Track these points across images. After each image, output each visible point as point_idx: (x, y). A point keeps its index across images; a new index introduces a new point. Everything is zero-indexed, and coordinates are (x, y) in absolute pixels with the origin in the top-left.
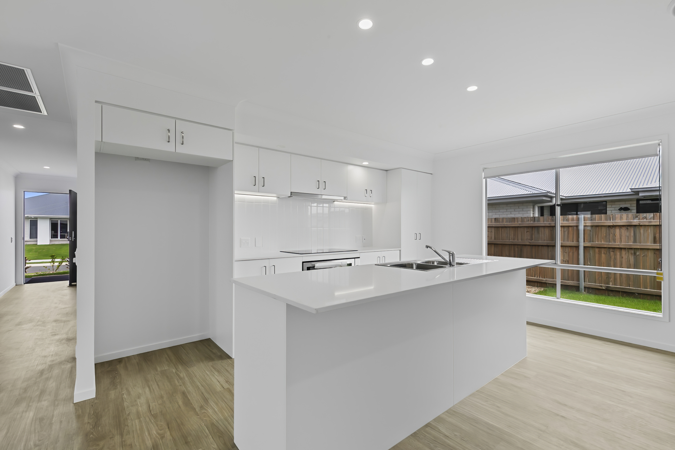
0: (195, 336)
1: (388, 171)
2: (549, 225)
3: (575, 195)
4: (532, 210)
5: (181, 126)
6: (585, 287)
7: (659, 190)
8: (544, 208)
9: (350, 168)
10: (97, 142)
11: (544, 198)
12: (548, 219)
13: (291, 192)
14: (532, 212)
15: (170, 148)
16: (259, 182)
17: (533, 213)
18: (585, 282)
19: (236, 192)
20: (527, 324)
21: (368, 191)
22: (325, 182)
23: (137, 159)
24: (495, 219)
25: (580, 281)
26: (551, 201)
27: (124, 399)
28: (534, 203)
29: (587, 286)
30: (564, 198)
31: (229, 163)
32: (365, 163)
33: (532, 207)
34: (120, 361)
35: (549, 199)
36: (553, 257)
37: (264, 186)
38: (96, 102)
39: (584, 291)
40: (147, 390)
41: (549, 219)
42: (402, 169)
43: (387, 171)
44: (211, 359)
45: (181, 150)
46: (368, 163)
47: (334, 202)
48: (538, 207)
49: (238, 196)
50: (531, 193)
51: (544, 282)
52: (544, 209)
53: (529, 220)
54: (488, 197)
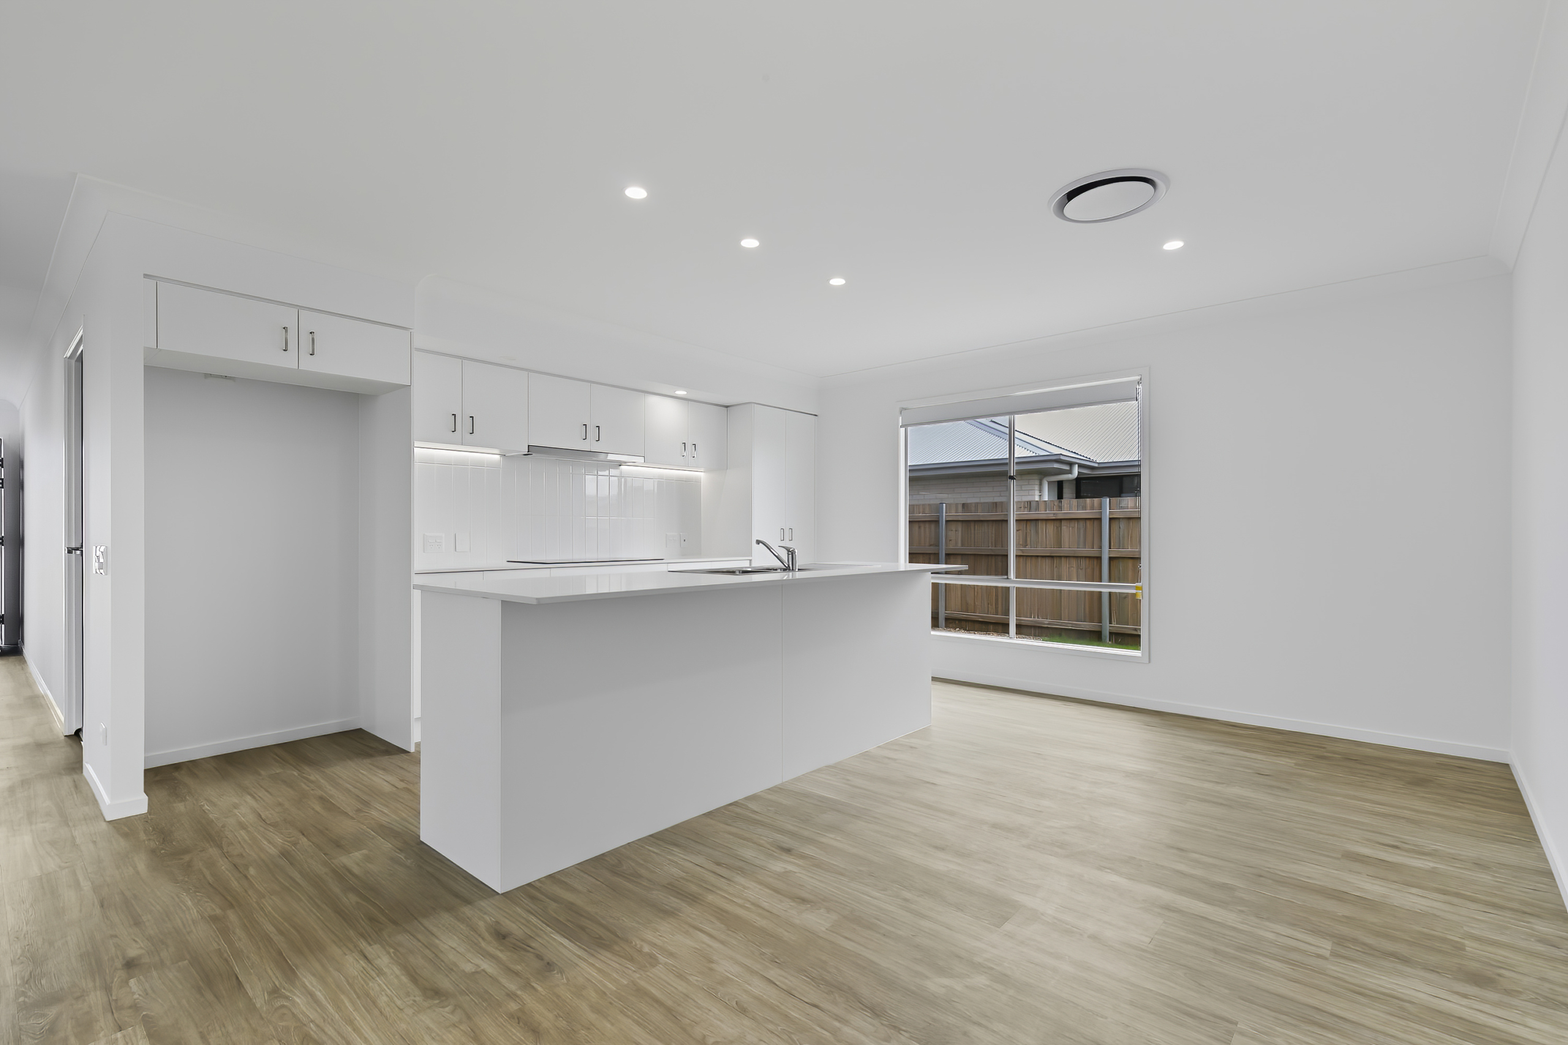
0: (331, 724)
1: (730, 408)
2: (1054, 518)
3: (1114, 461)
4: (1037, 487)
5: (309, 322)
6: (1111, 633)
7: (1139, 466)
8: (1064, 484)
9: (653, 400)
10: (147, 351)
11: (1056, 466)
12: (1052, 505)
13: (529, 446)
14: (1037, 493)
15: (287, 361)
16: (463, 424)
17: (1040, 495)
18: (1110, 623)
19: (416, 444)
20: (932, 680)
21: (689, 446)
22: (599, 427)
23: (208, 376)
24: (963, 504)
25: (1103, 622)
26: (1070, 472)
27: (207, 811)
28: (1042, 474)
29: (1114, 631)
30: (1096, 465)
31: (404, 390)
32: (681, 393)
33: (1037, 482)
34: (177, 767)
35: (1066, 468)
36: (1005, 572)
37: (473, 433)
38: (146, 276)
39: (1110, 640)
40: (249, 799)
41: (1054, 505)
42: (755, 405)
43: (727, 407)
44: (370, 756)
45: (309, 365)
46: (685, 393)
47: (620, 465)
48: (1050, 483)
49: (421, 451)
50: (1034, 455)
51: (1046, 626)
52: (1064, 487)
53: (1021, 507)
54: (909, 464)
